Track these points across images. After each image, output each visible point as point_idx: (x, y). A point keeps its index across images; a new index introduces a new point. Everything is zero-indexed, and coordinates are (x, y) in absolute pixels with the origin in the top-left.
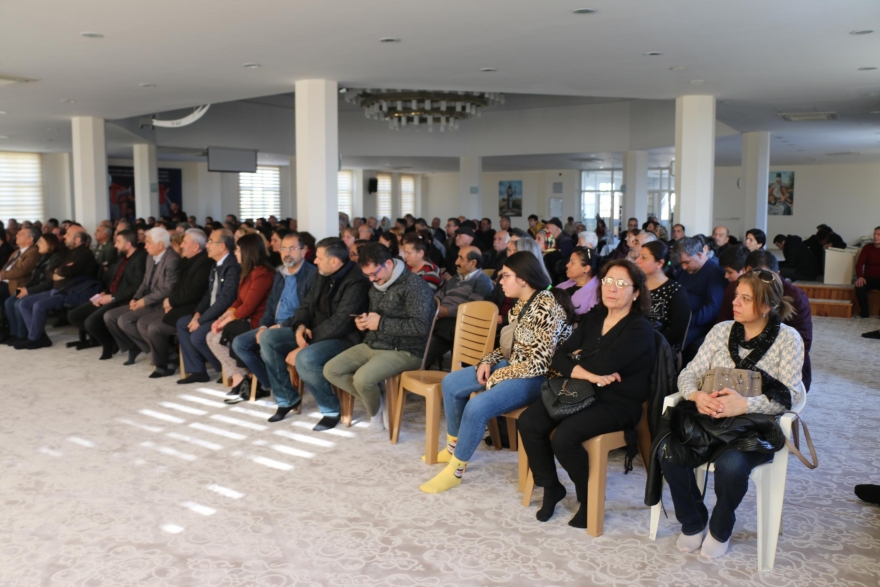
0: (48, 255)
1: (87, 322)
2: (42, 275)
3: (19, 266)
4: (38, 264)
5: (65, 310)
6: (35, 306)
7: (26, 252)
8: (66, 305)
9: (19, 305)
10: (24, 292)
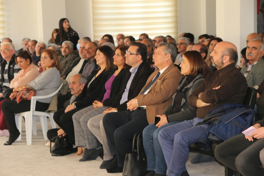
0: (190, 78)
1: (240, 160)
2: (183, 100)
3: (157, 89)
4: (179, 88)
5: (211, 143)
6: (177, 137)
7: (165, 73)
8: (211, 137)
9: (158, 135)
10: (164, 120)
